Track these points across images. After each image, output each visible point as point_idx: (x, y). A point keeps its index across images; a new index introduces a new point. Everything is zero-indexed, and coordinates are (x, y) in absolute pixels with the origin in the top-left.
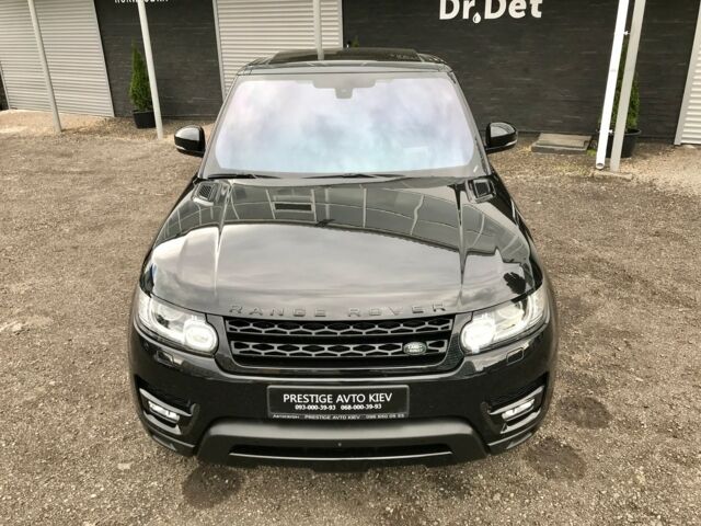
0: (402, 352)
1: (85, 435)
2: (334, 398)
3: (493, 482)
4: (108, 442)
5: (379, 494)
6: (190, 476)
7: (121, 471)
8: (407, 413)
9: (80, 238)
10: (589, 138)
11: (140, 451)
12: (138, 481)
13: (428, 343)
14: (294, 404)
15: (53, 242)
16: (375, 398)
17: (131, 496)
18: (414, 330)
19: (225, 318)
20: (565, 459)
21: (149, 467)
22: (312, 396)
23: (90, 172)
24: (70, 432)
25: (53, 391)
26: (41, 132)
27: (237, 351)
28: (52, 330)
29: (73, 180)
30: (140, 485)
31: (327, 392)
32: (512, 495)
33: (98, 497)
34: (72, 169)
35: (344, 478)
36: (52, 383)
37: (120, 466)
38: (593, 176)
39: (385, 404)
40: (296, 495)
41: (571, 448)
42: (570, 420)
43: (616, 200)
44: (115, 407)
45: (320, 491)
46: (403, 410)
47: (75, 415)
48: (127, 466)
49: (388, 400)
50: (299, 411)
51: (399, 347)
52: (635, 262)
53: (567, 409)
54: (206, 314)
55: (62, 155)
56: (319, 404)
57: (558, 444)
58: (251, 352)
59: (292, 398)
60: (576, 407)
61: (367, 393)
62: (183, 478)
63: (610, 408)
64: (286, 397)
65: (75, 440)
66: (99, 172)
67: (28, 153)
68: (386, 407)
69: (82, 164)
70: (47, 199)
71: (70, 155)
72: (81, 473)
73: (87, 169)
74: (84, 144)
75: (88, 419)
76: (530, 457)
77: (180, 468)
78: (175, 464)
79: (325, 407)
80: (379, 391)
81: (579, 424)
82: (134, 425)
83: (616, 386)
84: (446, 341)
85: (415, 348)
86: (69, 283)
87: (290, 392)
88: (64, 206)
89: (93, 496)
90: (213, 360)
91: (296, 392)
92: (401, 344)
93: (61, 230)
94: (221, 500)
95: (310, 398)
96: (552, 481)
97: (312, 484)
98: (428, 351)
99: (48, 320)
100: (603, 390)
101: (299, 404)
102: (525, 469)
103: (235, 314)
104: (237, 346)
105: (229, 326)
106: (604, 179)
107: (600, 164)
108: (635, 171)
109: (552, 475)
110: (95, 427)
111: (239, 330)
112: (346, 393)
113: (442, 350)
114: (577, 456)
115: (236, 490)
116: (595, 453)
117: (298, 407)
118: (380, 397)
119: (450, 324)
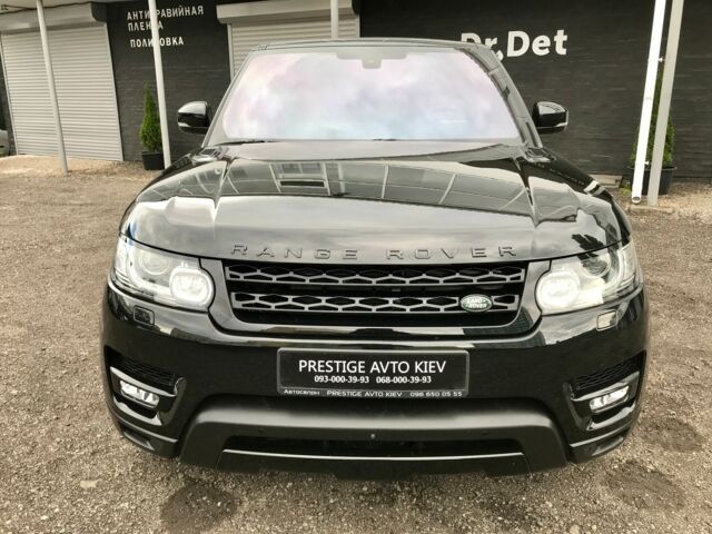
0: (459, 308)
1: (44, 447)
2: (368, 367)
3: (565, 511)
4: (72, 456)
5: (417, 523)
6: (172, 498)
7: (83, 490)
8: (466, 389)
9: (71, 258)
10: (620, 177)
11: (111, 467)
12: (105, 502)
13: (493, 298)
14: (313, 374)
15: (42, 260)
16: (422, 367)
17: (92, 518)
18: (475, 280)
19: (226, 262)
20: (657, 487)
21: (120, 486)
22: (338, 362)
23: (91, 204)
24: (27, 444)
25: (14, 400)
26: (45, 173)
27: (238, 305)
28: (25, 340)
29: (73, 210)
30: (106, 507)
31: (357, 357)
32: (594, 527)
33: (51, 519)
34: (72, 202)
35: (371, 503)
36: (14, 392)
37: (83, 484)
38: (629, 210)
39: (436, 376)
40: (309, 522)
41: (661, 474)
42: (653, 443)
43: (658, 231)
44: (87, 418)
45: (340, 517)
46: (461, 386)
47: (36, 426)
48: (92, 484)
49: (441, 371)
50: (320, 385)
51: (454, 301)
52: (694, 286)
53: (646, 430)
54: (200, 257)
55: (65, 191)
56: (347, 375)
57: (645, 469)
58: (257, 305)
59: (311, 365)
60: (657, 428)
61: (412, 359)
62: (163, 498)
63: (700, 430)
64: (302, 364)
65: (31, 453)
66: (101, 205)
67: (30, 188)
68: (438, 381)
69: (84, 197)
70: (42, 225)
71: (73, 191)
72: (33, 491)
73: (89, 202)
74: (89, 182)
75: (51, 431)
76: (611, 482)
77: (160, 488)
78: (154, 482)
79: (355, 379)
80: (429, 357)
81: (666, 446)
82: (108, 438)
83: (702, 407)
84: (517, 297)
85: (474, 302)
86: (52, 297)
88: (59, 231)
89: (45, 518)
90: (206, 316)
91: (316, 357)
92: (457, 299)
93: (52, 250)
94: (210, 526)
95: (334, 365)
96: (643, 511)
97: (329, 509)
98: (494, 307)
99: (22, 330)
100: (687, 410)
101: (319, 374)
102: (606, 497)
103: (238, 256)
104: (239, 298)
105: (228, 272)
106: (642, 213)
107: (636, 198)
108: (676, 205)
109: (643, 504)
110: (58, 440)
111: (242, 277)
112: (384, 359)
113: (511, 307)
114: (670, 483)
115: (230, 515)
116: (692, 480)
117: (318, 379)
118: (430, 366)
119: (522, 274)
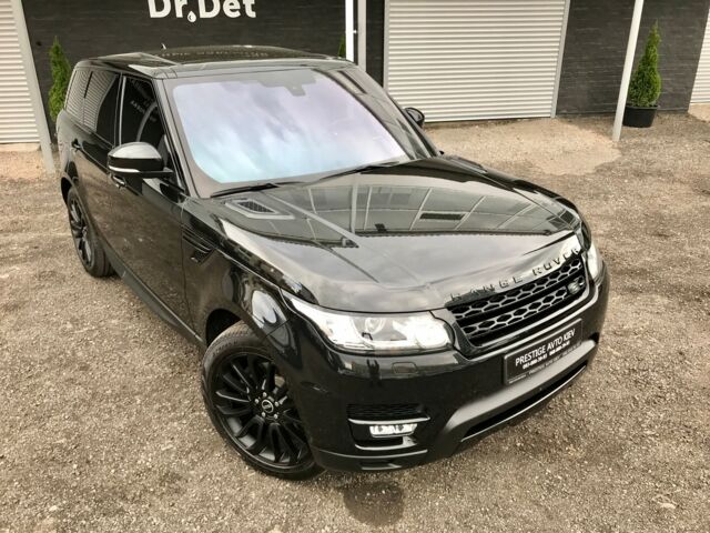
87: (519, 355)
